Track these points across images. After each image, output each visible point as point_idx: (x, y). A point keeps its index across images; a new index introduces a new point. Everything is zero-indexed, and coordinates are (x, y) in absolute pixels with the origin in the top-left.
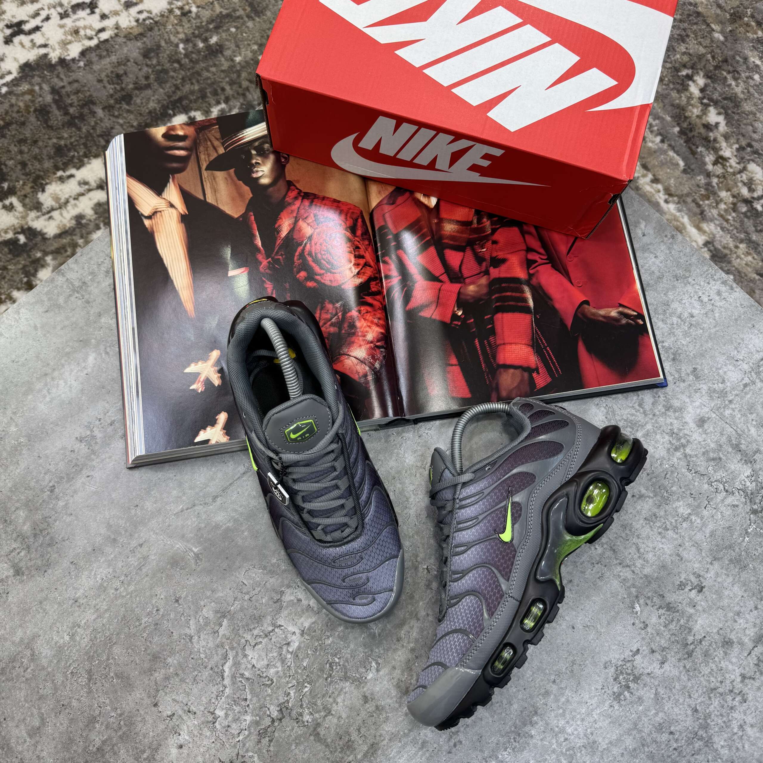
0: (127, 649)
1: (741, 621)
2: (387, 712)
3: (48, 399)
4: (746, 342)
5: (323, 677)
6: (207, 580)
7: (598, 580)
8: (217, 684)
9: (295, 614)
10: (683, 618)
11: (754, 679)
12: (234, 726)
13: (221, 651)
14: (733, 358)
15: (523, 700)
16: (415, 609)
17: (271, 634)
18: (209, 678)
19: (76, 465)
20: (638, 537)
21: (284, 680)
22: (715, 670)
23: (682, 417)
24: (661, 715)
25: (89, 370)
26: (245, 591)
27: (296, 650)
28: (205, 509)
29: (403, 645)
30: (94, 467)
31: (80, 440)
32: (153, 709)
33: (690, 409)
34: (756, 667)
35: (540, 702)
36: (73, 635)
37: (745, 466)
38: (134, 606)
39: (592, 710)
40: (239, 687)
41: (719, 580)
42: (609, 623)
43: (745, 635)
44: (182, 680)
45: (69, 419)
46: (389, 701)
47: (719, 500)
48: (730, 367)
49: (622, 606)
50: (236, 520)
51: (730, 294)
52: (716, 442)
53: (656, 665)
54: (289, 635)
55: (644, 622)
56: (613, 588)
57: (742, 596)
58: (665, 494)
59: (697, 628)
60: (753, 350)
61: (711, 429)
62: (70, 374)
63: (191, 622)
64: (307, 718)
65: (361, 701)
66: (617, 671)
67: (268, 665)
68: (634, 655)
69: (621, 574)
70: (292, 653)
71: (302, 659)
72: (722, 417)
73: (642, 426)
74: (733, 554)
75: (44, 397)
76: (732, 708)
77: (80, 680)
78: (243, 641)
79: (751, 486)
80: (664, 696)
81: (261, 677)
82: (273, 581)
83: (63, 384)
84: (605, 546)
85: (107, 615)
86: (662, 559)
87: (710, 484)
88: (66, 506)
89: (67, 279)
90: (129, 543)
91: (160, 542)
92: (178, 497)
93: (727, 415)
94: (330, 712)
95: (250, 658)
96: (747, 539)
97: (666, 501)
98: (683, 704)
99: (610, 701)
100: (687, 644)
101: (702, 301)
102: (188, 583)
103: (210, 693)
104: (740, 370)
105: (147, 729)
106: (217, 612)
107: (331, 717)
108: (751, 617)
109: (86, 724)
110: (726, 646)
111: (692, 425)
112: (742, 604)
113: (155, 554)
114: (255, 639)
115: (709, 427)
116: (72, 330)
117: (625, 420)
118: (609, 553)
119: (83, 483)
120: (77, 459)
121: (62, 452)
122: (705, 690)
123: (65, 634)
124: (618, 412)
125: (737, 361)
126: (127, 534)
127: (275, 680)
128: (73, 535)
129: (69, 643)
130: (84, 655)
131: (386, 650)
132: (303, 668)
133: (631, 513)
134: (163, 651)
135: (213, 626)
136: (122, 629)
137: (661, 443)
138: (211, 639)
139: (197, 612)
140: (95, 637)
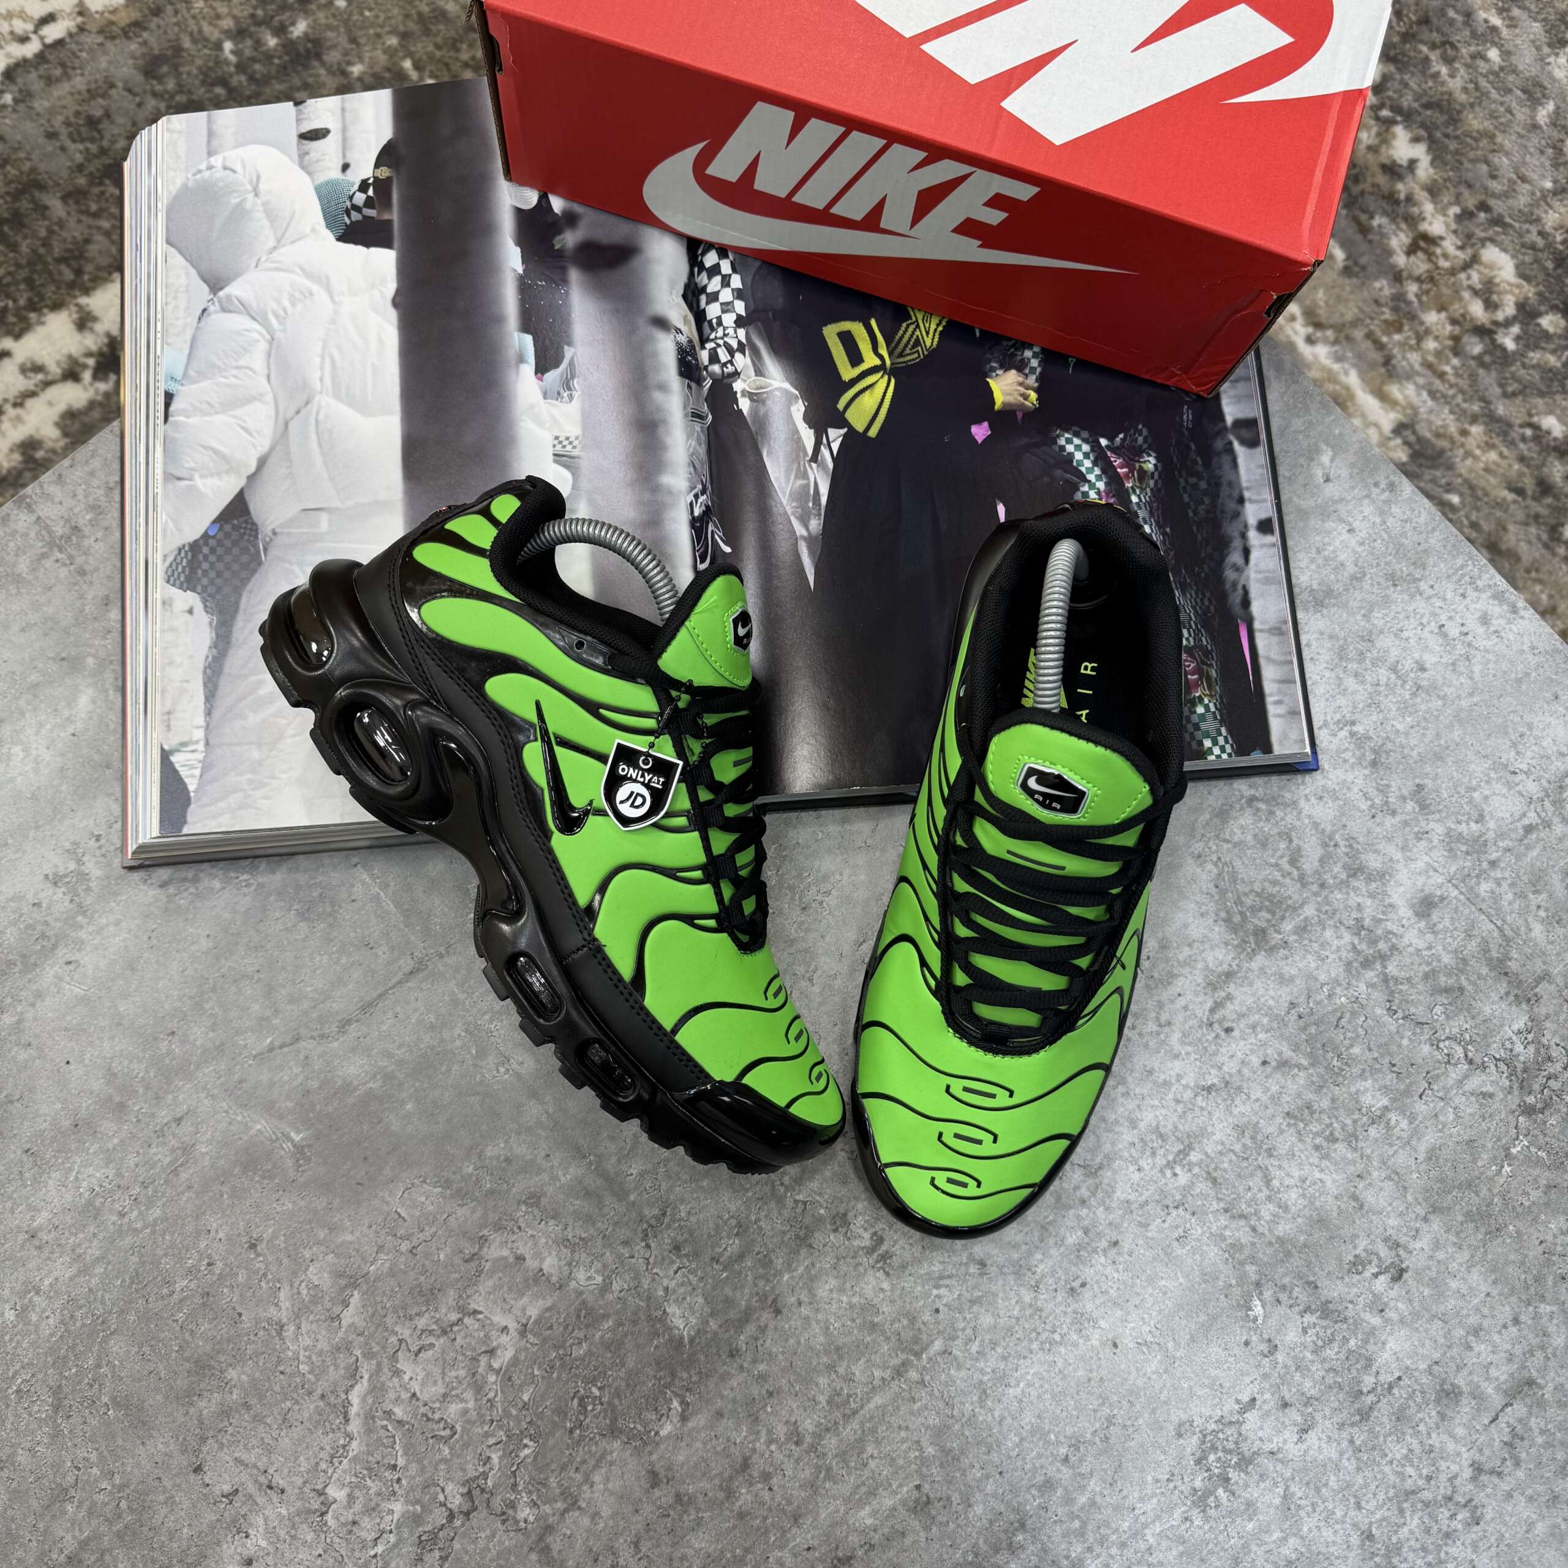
0: (140, 1347)
1: (1483, 1347)
2: (698, 1510)
4: (1536, 732)
5: (565, 1427)
6: (320, 1203)
7: (1176, 1244)
8: (333, 1431)
9: (510, 1289)
10: (1356, 1335)
11: (1499, 1474)
12: (366, 1522)
13: (343, 1360)
14: (1506, 766)
15: (995, 1495)
16: (773, 1288)
17: (455, 1328)
18: (316, 1417)
19: (43, 936)
20: (1270, 1153)
21: (478, 1430)
22: (1418, 1451)
23: (1385, 894)
24: (1292, 1542)
25: (80, 726)
26: (401, 1232)
27: (508, 1366)
28: (321, 1049)
29: (742, 1367)
30: (83, 942)
31: (55, 881)
32: (192, 1476)
33: (1403, 875)
34: (1506, 1448)
35: (1032, 1502)
36: (24, 1309)
37: (1514, 1008)
38: (159, 1252)
39: (1145, 1526)
40: (379, 1439)
41: (1441, 1255)
42: (1193, 1339)
43: (1487, 1379)
44: (258, 1419)
45: (32, 834)
46: (704, 1484)
47: (1451, 1082)
48: (1498, 787)
49: (1224, 1302)
50: (388, 1077)
51: (1509, 622)
52: (1456, 951)
53: (1291, 1435)
54: (494, 1334)
55: (1269, 1340)
56: (1206, 1263)
57: (1488, 1294)
58: (1335, 1063)
59: (1385, 1357)
60: (1552, 750)
61: (1447, 922)
62: (37, 733)
63: (282, 1295)
64: (525, 1513)
65: (643, 1481)
66: (1204, 1442)
67: (445, 1395)
68: (1243, 1411)
69: (1227, 1233)
70: (498, 1372)
71: (521, 1386)
72: (1472, 898)
73: (1295, 909)
74: (1476, 1200)
76: (1447, 1535)
77: (36, 1408)
78: (393, 1339)
79: (1525, 1053)
80: (1302, 1502)
81: (428, 1419)
82: (463, 1214)
83: (21, 754)
84: (1196, 1170)
85: (99, 1270)
86: (1318, 1204)
87: (1436, 1044)
88: (18, 1026)
89: (39, 518)
90: (153, 1115)
91: (219, 1117)
92: (262, 1019)
93: (1483, 894)
94: (576, 1501)
95: (406, 1378)
96: (1507, 1169)
97: (1336, 1076)
98: (1343, 1522)
99: (1184, 1508)
100: (1361, 1393)
101: (1445, 636)
102: (279, 1209)
103: (316, 1449)
104: (1520, 794)
105: (176, 1521)
106: (338, 1275)
107: (577, 1513)
108: (1504, 1341)
109: (46, 1502)
110: (1445, 1401)
111: (1405, 912)
112: (1486, 1311)
113: (209, 1142)
114: (420, 1337)
115: (1441, 917)
116: (46, 635)
117: (1258, 895)
118: (1202, 1186)
119: (56, 976)
120: (46, 923)
121: (13, 904)
122: (1391, 1493)
123: (7, 1306)
124: (1243, 873)
125: (1514, 773)
126: (150, 1094)
127: (459, 1428)
128: (32, 1090)
129: (14, 1327)
130: (46, 1354)
131: (705, 1376)
132: (521, 1405)
133: (1257, 1100)
134: (218, 1353)
135: (329, 1305)
136: (131, 1302)
137: (1334, 948)
138: (324, 1333)
139: (295, 1273)
140: (72, 1316)
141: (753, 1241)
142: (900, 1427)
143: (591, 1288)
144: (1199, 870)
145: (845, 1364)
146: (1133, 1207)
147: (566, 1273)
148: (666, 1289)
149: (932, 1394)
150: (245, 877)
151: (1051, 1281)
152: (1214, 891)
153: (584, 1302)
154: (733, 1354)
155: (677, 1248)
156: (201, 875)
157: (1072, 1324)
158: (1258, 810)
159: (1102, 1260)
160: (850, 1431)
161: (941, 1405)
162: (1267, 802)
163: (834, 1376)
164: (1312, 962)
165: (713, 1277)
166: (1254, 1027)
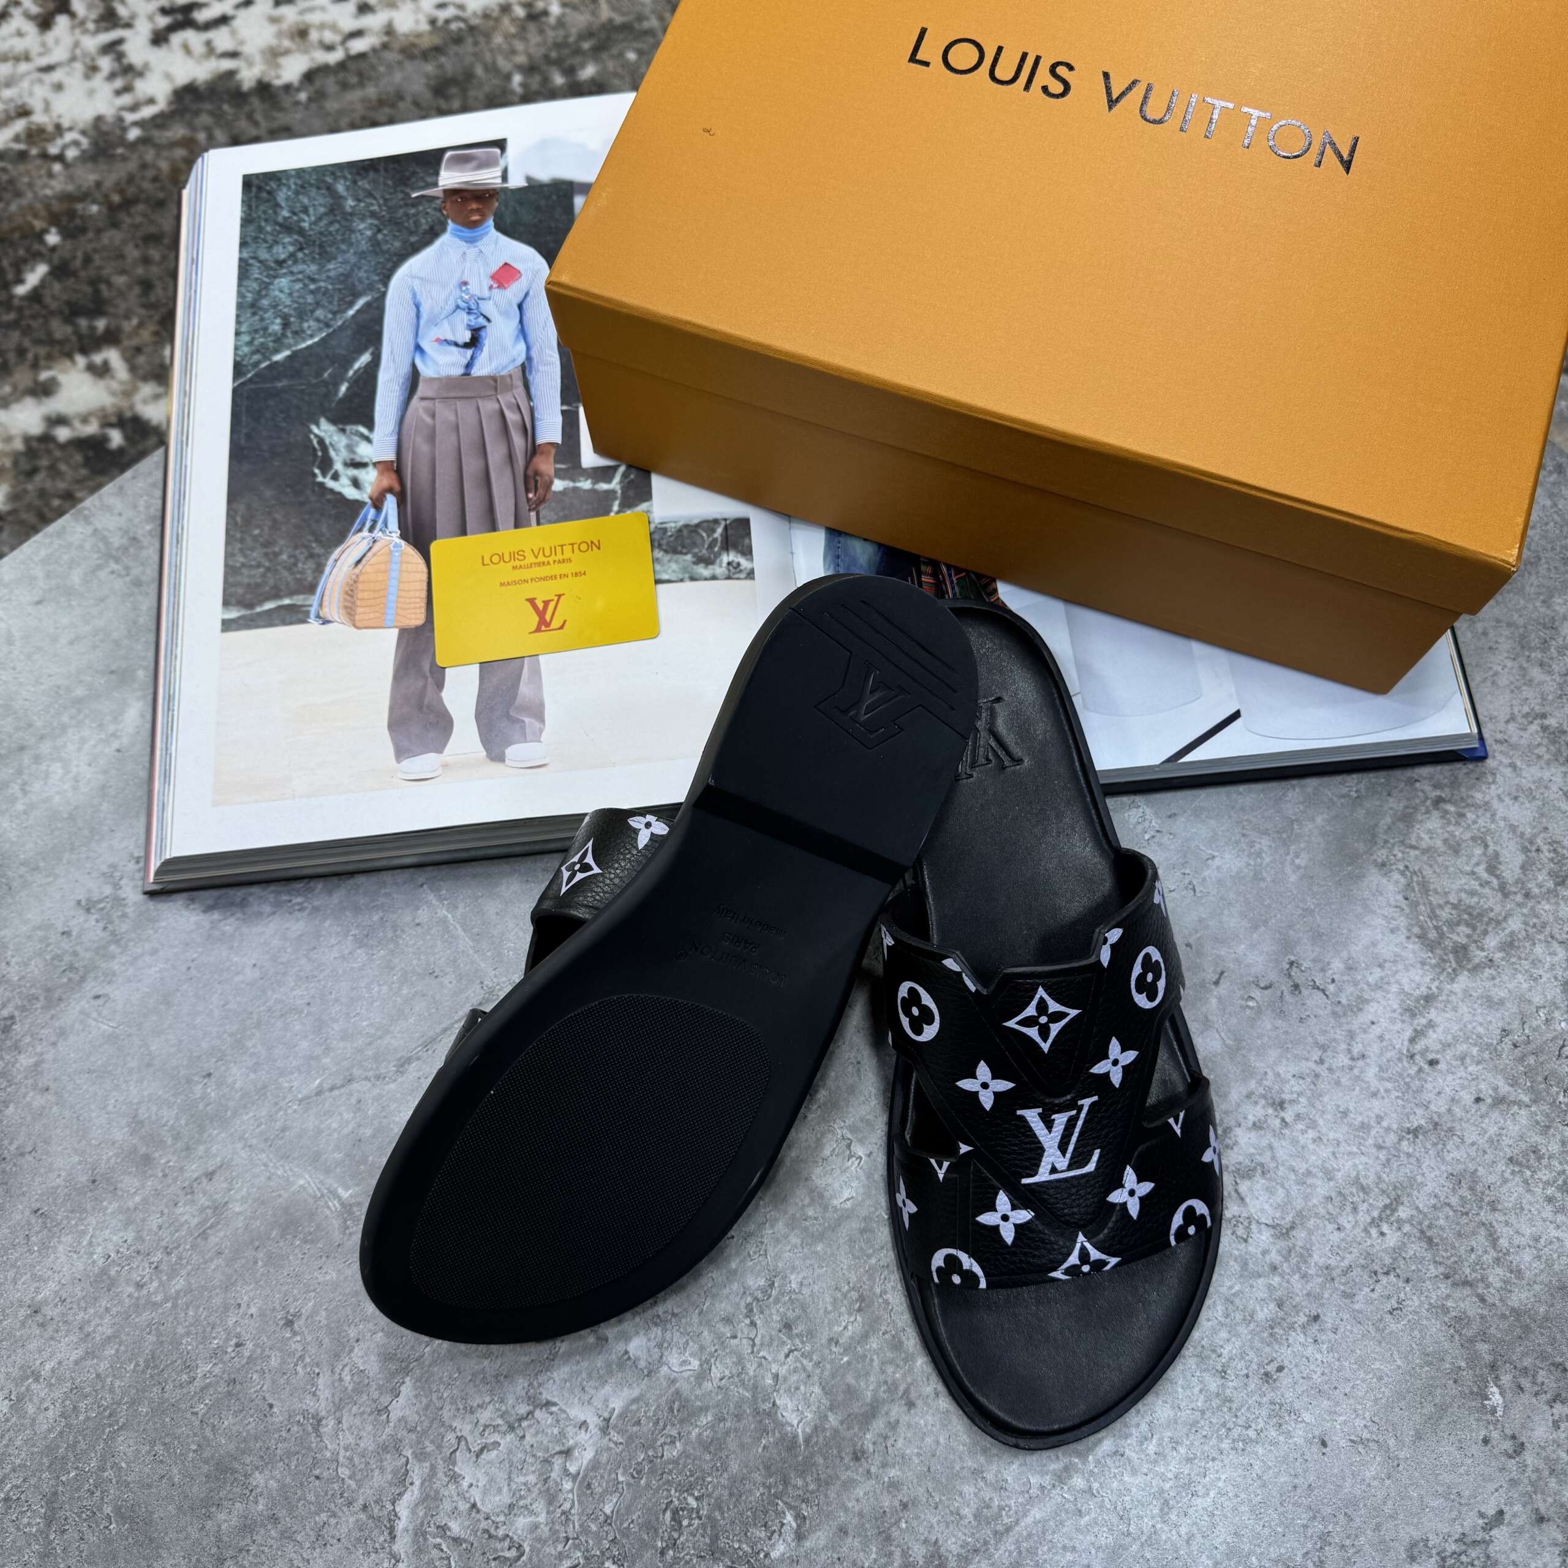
0: (153, 1444)
3: (20, 807)
5: (655, 1547)
7: (1388, 1318)
8: (376, 1551)
9: (590, 1375)
13: (391, 1462)
17: (525, 1424)
18: (356, 1534)
19: (71, 968)
20: (1493, 1206)
21: (550, 1550)
25: (125, 740)
27: (587, 1469)
28: (376, 1091)
29: (868, 1472)
30: (114, 974)
31: (88, 907)
36: (20, 1399)
38: (181, 1330)
40: (431, 1561)
42: (1419, 1437)
44: (287, 1535)
45: (66, 856)
49: (1453, 1390)
54: (570, 1431)
56: (1428, 1341)
58: (1561, 1098)
62: (79, 750)
63: (321, 1381)
67: (511, 1506)
68: (1488, 1527)
69: (1450, 1303)
70: (574, 1477)
71: (602, 1495)
73: (1498, 923)
75: (13, 800)
78: (451, 1437)
81: (490, 1536)
83: (60, 771)
84: (1407, 1228)
85: (110, 1351)
86: (1557, 1267)
88: (36, 1068)
89: (96, 530)
90: (182, 1169)
91: (257, 1170)
92: (312, 1058)
95: (465, 1484)
102: (321, 1279)
106: (387, 1357)
113: (244, 1200)
114: (482, 1435)
116: (95, 647)
117: (1455, 907)
118: (1416, 1248)
119: (82, 1012)
120: (75, 954)
121: (40, 933)
124: (1436, 883)
126: (179, 1145)
127: (527, 1549)
128: (47, 1142)
129: (7, 1420)
130: (42, 1453)
131: (825, 1483)
132: (602, 1518)
133: (1473, 1144)
134: (243, 1453)
135: (376, 1395)
136: (144, 1391)
137: (1548, 965)
138: (369, 1428)
139: (337, 1356)
140: (75, 1407)
141: (877, 1320)
142: (1064, 1548)
143: (686, 1374)
144: (1384, 881)
145: (994, 1467)
146: (1335, 1274)
147: (656, 1356)
148: (776, 1377)
149: (1101, 1507)
150: (299, 900)
151: (1241, 1365)
152: (1404, 904)
153: (677, 1392)
154: (858, 1456)
155: (788, 1326)
156: (251, 899)
157: (1270, 1416)
158: (1446, 812)
159: (1301, 1338)
160: (1003, 1552)
161: (1115, 1520)
162: (1454, 803)
163: (981, 1484)
164: (1521, 982)
165: (832, 1361)
166: (1462, 1059)
